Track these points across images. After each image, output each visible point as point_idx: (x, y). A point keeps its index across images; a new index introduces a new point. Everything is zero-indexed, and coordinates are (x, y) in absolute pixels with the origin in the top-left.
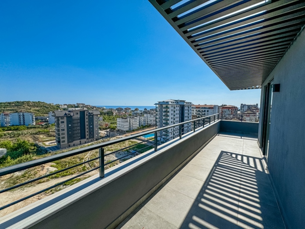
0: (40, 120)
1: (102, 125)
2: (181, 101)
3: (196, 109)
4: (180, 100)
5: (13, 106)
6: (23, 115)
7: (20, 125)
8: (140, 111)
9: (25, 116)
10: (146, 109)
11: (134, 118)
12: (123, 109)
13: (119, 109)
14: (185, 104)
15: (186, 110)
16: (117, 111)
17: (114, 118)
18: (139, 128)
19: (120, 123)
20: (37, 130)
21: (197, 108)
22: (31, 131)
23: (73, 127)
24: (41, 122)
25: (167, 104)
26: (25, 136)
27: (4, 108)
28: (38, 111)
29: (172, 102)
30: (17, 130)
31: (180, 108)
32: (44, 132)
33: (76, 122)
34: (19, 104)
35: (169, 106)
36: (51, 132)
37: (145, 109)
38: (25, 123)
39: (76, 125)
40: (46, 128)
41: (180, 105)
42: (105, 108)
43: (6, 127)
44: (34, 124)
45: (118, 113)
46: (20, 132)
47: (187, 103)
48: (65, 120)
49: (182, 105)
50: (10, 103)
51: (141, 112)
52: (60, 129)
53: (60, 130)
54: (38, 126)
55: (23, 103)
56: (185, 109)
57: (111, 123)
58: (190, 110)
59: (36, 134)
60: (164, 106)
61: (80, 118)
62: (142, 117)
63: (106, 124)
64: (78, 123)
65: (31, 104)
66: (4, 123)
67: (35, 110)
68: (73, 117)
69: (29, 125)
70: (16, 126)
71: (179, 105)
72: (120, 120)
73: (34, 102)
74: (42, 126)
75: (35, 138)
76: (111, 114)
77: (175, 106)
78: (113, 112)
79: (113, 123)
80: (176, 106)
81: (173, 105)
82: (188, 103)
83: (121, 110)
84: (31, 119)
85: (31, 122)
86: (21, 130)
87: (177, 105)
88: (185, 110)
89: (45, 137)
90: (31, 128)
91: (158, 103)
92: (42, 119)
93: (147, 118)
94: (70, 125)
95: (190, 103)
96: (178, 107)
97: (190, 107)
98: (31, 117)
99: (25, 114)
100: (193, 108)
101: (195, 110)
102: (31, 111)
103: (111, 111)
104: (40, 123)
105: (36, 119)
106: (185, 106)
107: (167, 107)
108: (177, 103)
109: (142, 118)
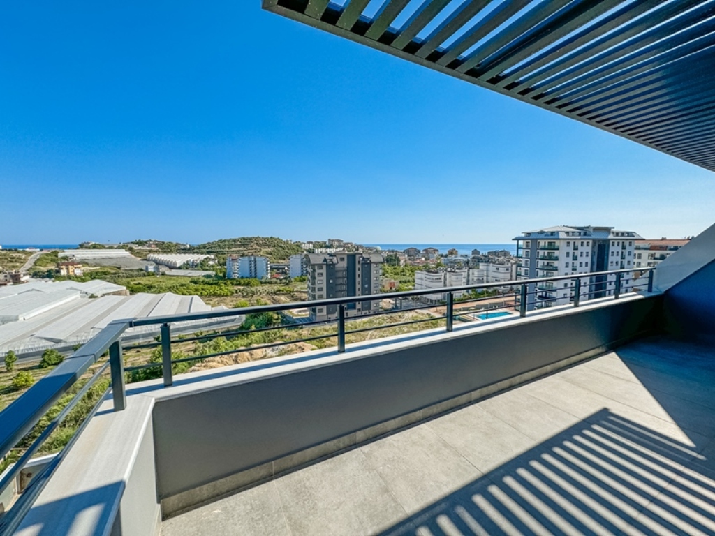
0: (275, 270)
1: (384, 284)
2: (597, 229)
3: (652, 252)
4: (594, 225)
5: (239, 246)
6: (255, 261)
7: (251, 277)
8: (462, 256)
9: (257, 263)
10: (478, 253)
11: (454, 272)
12: (419, 251)
13: (412, 252)
14: (611, 237)
15: (615, 254)
16: (406, 256)
17: (403, 271)
18: (466, 296)
19: (424, 282)
20: (276, 288)
21: (653, 248)
22: (267, 287)
23: (337, 285)
24: (277, 273)
25: (552, 237)
26: (261, 296)
27: (228, 248)
28: (271, 254)
29: (567, 233)
30: (248, 284)
31: (593, 247)
32: (285, 292)
33: (340, 275)
34: (246, 242)
35: (557, 243)
36: (297, 291)
37: (475, 252)
38: (258, 274)
39: (340, 281)
40: (287, 284)
41: (594, 241)
42: (379, 248)
43: (234, 279)
44: (269, 276)
45: (410, 259)
46: (253, 289)
47: (617, 234)
48: (324, 271)
49: (599, 240)
50: (234, 241)
51: (465, 259)
52: (317, 287)
53: (316, 289)
54: (275, 280)
55: (251, 239)
56: (611, 250)
57: (401, 282)
58: (629, 254)
59: (275, 293)
60: (542, 243)
61: (347, 267)
62: (475, 270)
63: (391, 284)
64: (344, 278)
65: (261, 242)
66: (232, 273)
67: (267, 253)
68: (336, 266)
69: (262, 278)
70: (247, 278)
71: (591, 242)
72: (423, 276)
73: (265, 239)
74: (281, 280)
75: (274, 299)
76: (395, 262)
77: (578, 243)
78: (400, 258)
79: (405, 282)
80: (582, 243)
81: (572, 242)
82: (623, 234)
83: (416, 254)
84: (265, 267)
85: (265, 273)
86: (254, 285)
87: (585, 242)
88: (610, 254)
89: (288, 300)
90: (265, 283)
91: (523, 235)
92: (278, 269)
93: (487, 273)
94: (331, 281)
95: (630, 234)
96: (588, 245)
97: (630, 244)
98: (265, 264)
99: (257, 259)
100: (638, 248)
101: (645, 254)
102: (261, 253)
103: (396, 255)
104: (276, 276)
105: (271, 267)
106: (611, 242)
107: (551, 247)
108: (585, 234)
109: (475, 274)
